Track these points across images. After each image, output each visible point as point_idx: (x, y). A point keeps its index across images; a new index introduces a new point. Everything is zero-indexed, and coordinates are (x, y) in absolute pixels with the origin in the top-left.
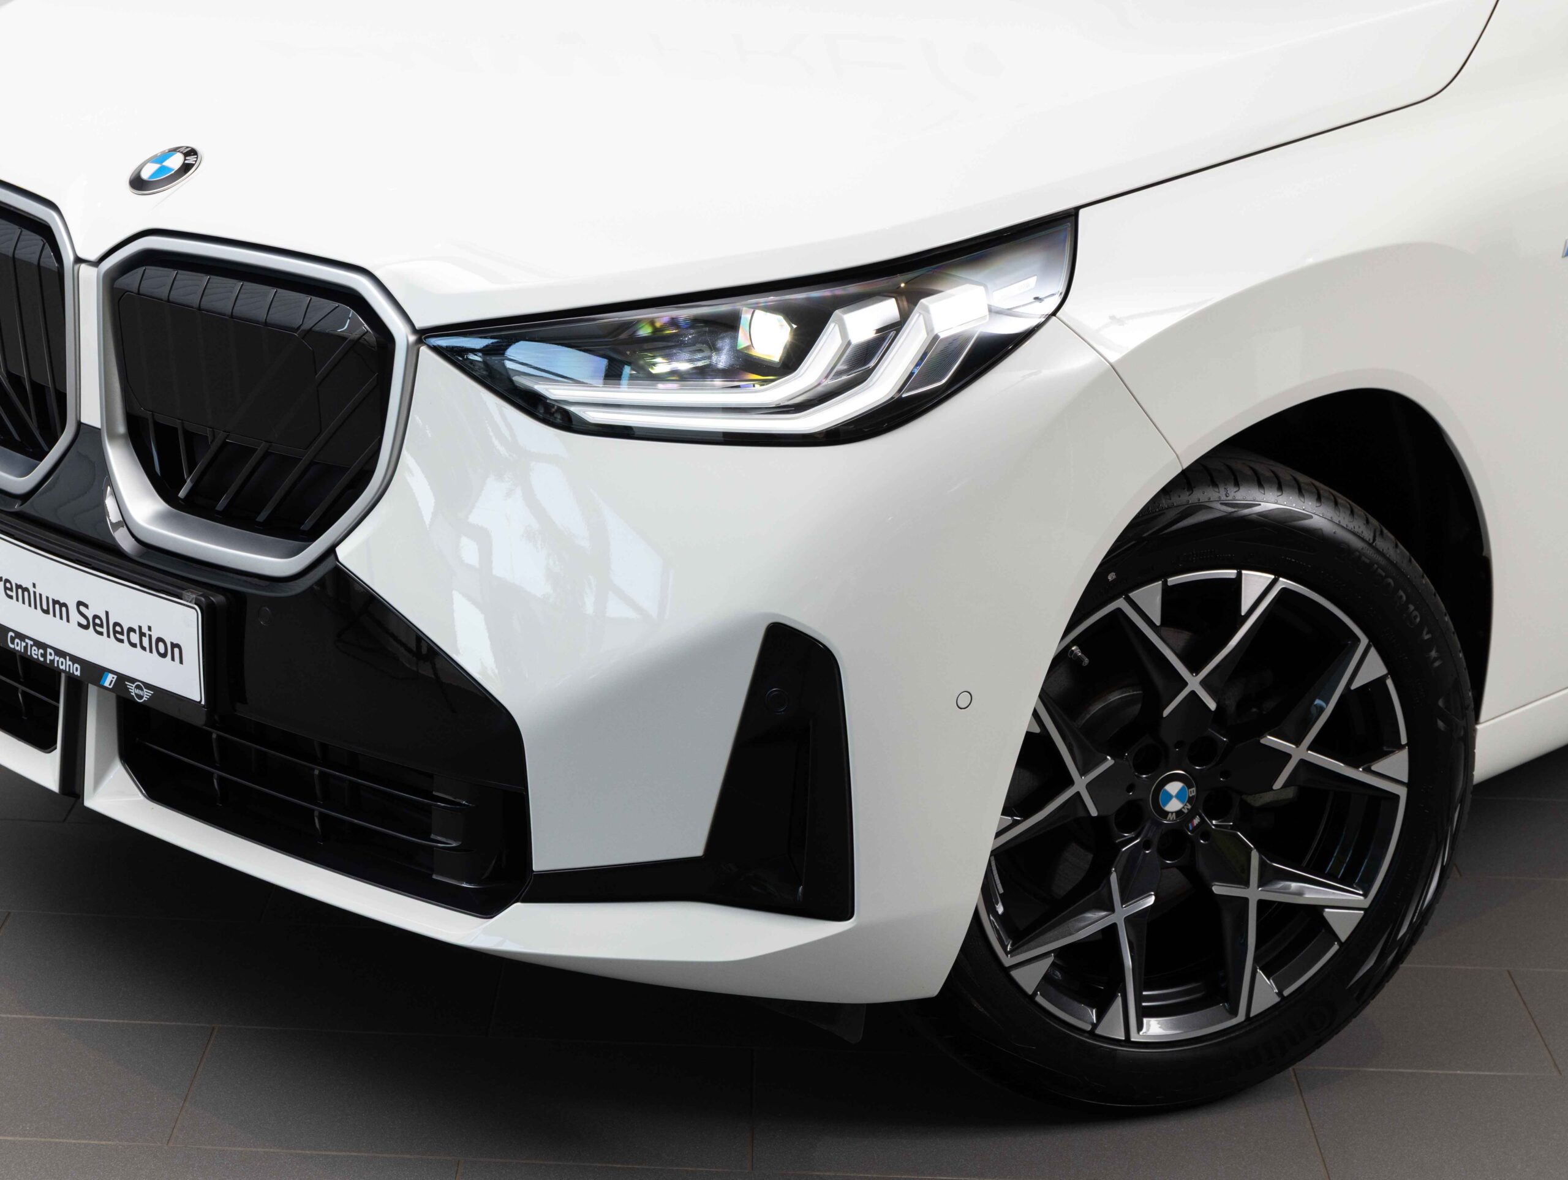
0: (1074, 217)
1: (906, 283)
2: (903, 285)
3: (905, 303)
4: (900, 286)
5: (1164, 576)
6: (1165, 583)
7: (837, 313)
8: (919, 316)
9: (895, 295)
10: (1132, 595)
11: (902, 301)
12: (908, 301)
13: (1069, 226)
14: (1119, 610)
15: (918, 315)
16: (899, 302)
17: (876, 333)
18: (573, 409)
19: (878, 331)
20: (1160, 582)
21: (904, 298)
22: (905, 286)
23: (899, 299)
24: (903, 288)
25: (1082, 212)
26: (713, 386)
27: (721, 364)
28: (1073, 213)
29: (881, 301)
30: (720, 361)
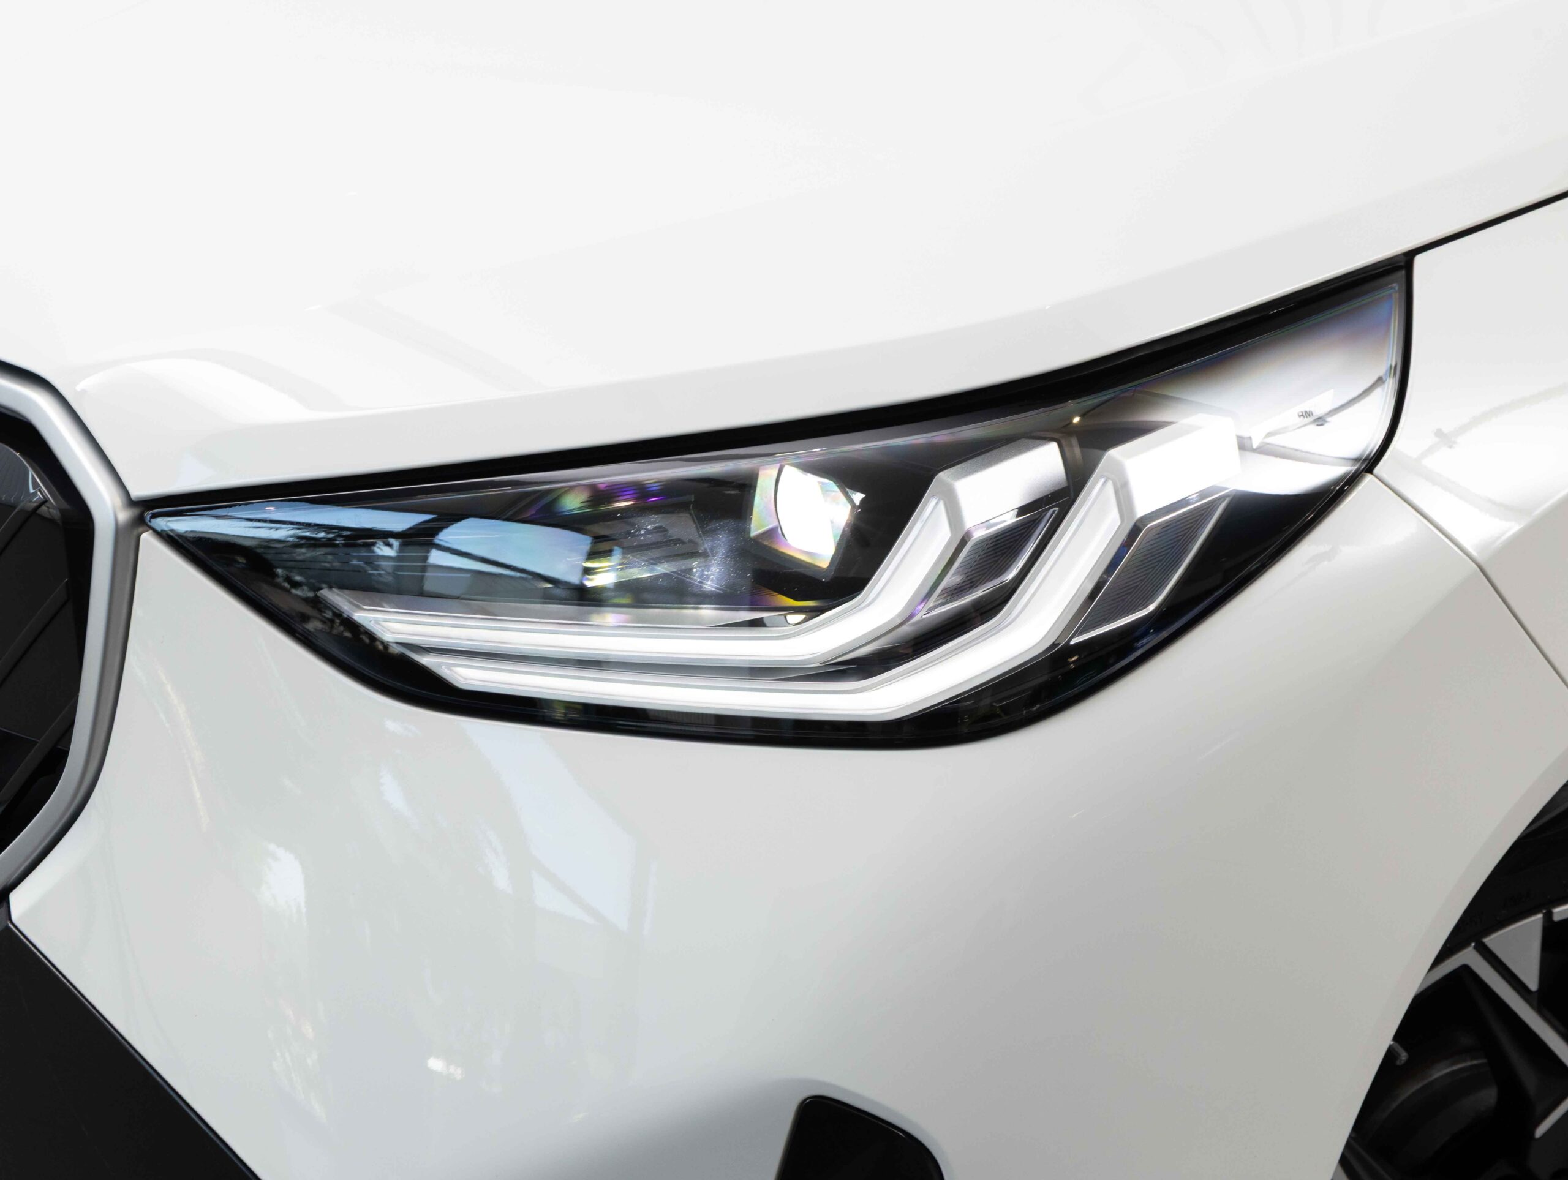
0: (1403, 272)
1: (1083, 416)
2: (1076, 420)
3: (1077, 451)
4: (1071, 423)
5: (1546, 905)
6: (1549, 916)
7: (943, 476)
8: (1105, 483)
9: (1056, 436)
10: (1490, 941)
11: (1071, 446)
12: (1082, 445)
13: (1395, 289)
14: (1465, 969)
15: (1102, 480)
16: (1066, 449)
17: (1018, 515)
18: (426, 661)
19: (1022, 510)
20: (1540, 916)
21: (1074, 441)
22: (1081, 421)
23: (1064, 442)
24: (1076, 425)
25: (1419, 260)
26: (698, 621)
27: (709, 583)
28: (1402, 264)
29: (1028, 448)
30: (708, 578)
